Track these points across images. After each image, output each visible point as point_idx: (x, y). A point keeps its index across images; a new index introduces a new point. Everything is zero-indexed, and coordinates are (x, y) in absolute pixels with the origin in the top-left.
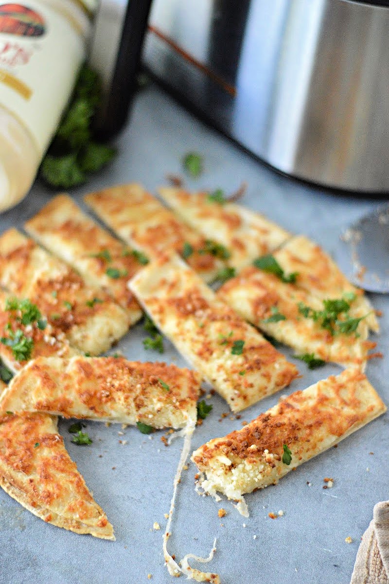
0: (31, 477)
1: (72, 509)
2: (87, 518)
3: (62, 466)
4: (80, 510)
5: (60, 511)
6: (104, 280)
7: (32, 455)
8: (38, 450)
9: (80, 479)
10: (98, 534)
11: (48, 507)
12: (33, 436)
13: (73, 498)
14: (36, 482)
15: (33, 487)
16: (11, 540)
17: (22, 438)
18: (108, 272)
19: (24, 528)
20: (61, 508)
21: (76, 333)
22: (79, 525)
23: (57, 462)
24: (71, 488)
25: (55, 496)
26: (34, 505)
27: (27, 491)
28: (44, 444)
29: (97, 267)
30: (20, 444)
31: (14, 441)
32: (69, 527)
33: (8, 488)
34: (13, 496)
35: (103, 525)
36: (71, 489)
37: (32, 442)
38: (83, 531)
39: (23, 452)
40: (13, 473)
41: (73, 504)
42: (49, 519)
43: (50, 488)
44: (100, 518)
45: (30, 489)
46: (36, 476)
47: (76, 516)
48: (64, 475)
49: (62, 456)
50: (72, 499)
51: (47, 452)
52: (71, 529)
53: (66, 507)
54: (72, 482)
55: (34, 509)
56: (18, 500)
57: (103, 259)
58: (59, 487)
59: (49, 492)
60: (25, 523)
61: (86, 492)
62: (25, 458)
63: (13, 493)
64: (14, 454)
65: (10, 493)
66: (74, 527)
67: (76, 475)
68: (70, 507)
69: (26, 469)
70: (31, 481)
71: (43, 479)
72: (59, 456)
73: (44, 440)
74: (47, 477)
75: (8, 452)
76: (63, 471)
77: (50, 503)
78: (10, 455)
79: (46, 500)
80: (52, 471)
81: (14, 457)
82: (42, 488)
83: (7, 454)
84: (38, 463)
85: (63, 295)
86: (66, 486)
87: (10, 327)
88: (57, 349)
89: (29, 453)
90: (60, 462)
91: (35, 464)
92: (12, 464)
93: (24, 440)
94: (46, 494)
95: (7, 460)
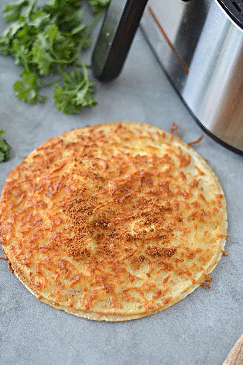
0: (31, 270)
4: (57, 296)
7: (33, 256)
8: (36, 254)
11: (39, 292)
12: (35, 244)
14: (33, 275)
15: (31, 278)
17: (28, 244)
20: (46, 293)
23: (46, 263)
24: (53, 282)
25: (43, 286)
26: (31, 288)
27: (27, 280)
28: (40, 250)
31: (23, 246)
37: (33, 249)
39: (27, 253)
43: (41, 280)
46: (34, 270)
47: (54, 300)
48: (49, 272)
50: (53, 289)
51: (41, 256)
53: (49, 294)
54: (53, 278)
58: (46, 281)
59: (40, 283)
62: (28, 258)
64: (22, 254)
68: (52, 294)
69: (28, 265)
70: (31, 274)
71: (37, 274)
74: (40, 273)
75: (19, 252)
76: (49, 270)
77: (40, 290)
78: (20, 255)
79: (38, 288)
80: (43, 269)
81: (22, 256)
82: (36, 279)
84: (35, 261)
86: (50, 280)
89: (30, 255)
92: (21, 261)
93: (29, 246)
94: (38, 284)
95: (18, 258)
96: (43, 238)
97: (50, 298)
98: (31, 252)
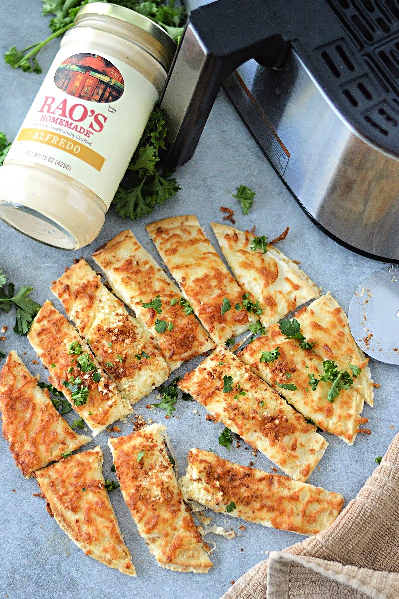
0: (77, 517)
1: (105, 551)
2: (116, 558)
3: (101, 511)
4: (112, 552)
5: (97, 550)
6: (153, 331)
7: (80, 498)
8: (85, 493)
9: (114, 526)
10: (123, 571)
11: (87, 545)
12: (82, 480)
13: (108, 541)
14: (80, 523)
15: (78, 527)
16: (59, 564)
17: (73, 480)
18: (157, 323)
19: (69, 554)
20: (97, 547)
21: (125, 383)
22: (110, 562)
23: (98, 507)
24: (107, 532)
25: (94, 539)
26: (77, 540)
27: (73, 530)
28: (89, 489)
29: (148, 317)
30: (71, 484)
31: (67, 483)
32: (103, 561)
33: (60, 521)
34: (63, 528)
35: (128, 567)
36: (106, 534)
37: (81, 486)
38: (112, 566)
39: (73, 493)
40: (64, 511)
41: (106, 547)
42: (89, 552)
43: (91, 530)
44: (126, 559)
45: (76, 528)
46: (81, 516)
47: (109, 556)
48: (102, 519)
49: (103, 503)
50: (106, 542)
51: (90, 497)
52: (104, 563)
53: (101, 548)
54: (107, 527)
55: (78, 542)
56: (66, 533)
57: (154, 308)
58: (97, 531)
59: (89, 535)
60: (71, 550)
61: (117, 537)
62: (74, 500)
63: (63, 526)
64: (66, 494)
65: (61, 525)
66: (106, 562)
67: (111, 521)
69: (75, 510)
70: (77, 521)
71: (86, 522)
72: (100, 503)
73: (90, 486)
74: (89, 521)
75: (62, 491)
76: (102, 516)
77: (90, 543)
78: (63, 495)
79: (87, 541)
80: (93, 515)
81: (66, 497)
82: (85, 528)
83: (61, 493)
84: (84, 505)
85: (117, 347)
86: (102, 530)
87: (72, 371)
88: (108, 399)
89: (77, 495)
90: (100, 508)
91: (82, 505)
92: (64, 503)
93: (75, 482)
94: (87, 536)
95: (60, 498)
96: (90, 469)
97: (103, 554)
98: (77, 492)
